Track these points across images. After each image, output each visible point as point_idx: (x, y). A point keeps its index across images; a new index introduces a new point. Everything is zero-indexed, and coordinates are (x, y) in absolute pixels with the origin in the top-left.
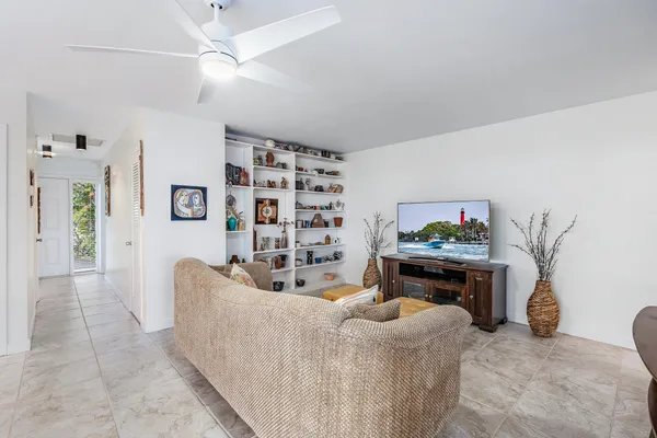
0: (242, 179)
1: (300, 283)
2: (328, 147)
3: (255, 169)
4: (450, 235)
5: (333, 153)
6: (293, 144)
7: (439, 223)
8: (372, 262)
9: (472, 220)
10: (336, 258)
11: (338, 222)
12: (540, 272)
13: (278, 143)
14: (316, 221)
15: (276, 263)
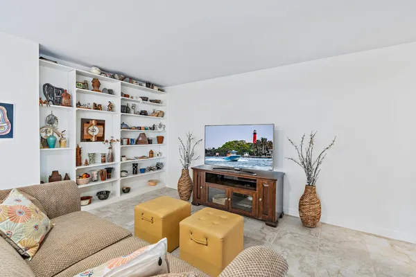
0: (63, 100)
1: (126, 190)
2: (152, 81)
3: (77, 91)
4: (245, 151)
5: (156, 85)
6: (119, 74)
7: (236, 142)
8: (185, 172)
9: (262, 139)
10: (158, 168)
11: (160, 140)
12: (308, 179)
13: (103, 71)
14: (140, 139)
15: (102, 174)
